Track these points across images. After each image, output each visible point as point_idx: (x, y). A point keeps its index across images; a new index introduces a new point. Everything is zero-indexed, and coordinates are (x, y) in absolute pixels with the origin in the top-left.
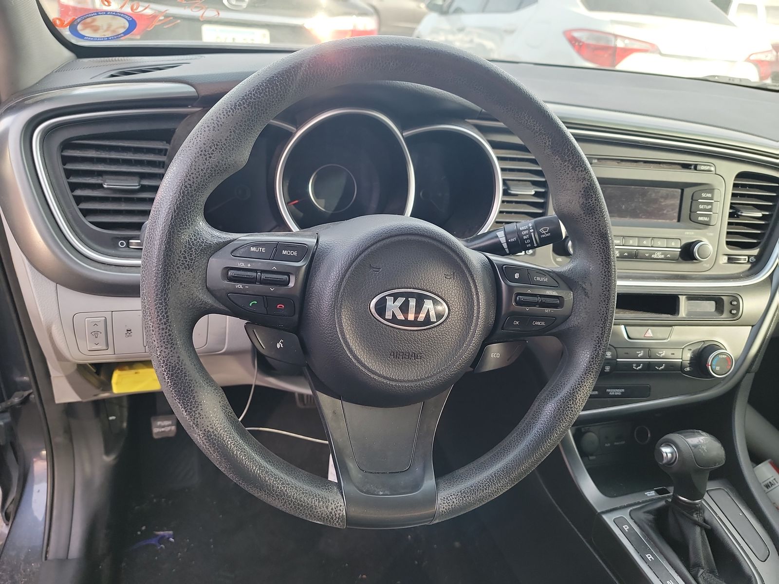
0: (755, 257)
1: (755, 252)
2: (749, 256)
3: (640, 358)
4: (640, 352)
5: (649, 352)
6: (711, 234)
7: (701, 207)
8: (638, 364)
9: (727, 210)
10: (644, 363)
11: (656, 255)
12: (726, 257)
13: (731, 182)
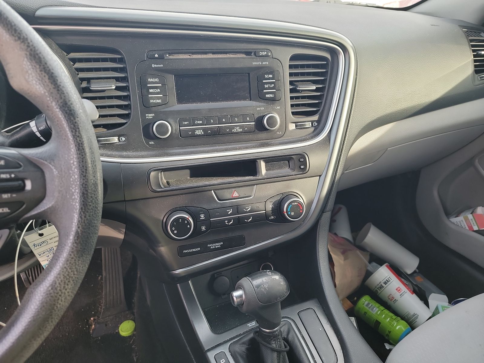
0: (317, 121)
1: (316, 118)
2: (312, 122)
3: (230, 215)
4: (229, 210)
5: (237, 209)
6: (279, 108)
7: (266, 86)
8: (229, 221)
9: (288, 87)
10: (233, 219)
11: (235, 129)
12: (294, 125)
13: (287, 63)
